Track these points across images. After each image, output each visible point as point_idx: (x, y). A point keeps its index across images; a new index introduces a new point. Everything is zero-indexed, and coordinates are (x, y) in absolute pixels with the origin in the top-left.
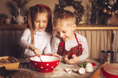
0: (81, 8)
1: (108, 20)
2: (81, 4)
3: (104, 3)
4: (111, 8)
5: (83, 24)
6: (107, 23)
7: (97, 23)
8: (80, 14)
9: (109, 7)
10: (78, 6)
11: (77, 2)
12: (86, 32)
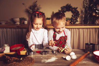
0: (77, 12)
1: (96, 21)
2: (77, 10)
3: (93, 8)
4: (98, 12)
5: (78, 24)
6: (95, 23)
7: (89, 23)
8: (76, 17)
9: (97, 11)
10: (74, 11)
11: (74, 8)
12: (79, 30)
